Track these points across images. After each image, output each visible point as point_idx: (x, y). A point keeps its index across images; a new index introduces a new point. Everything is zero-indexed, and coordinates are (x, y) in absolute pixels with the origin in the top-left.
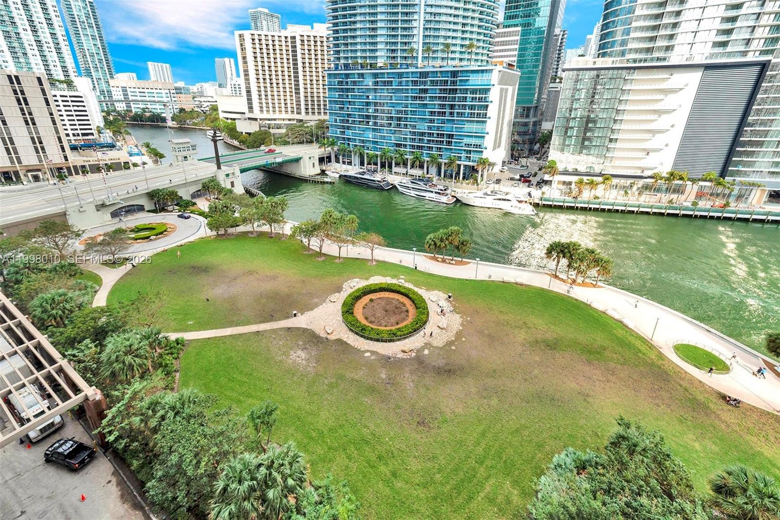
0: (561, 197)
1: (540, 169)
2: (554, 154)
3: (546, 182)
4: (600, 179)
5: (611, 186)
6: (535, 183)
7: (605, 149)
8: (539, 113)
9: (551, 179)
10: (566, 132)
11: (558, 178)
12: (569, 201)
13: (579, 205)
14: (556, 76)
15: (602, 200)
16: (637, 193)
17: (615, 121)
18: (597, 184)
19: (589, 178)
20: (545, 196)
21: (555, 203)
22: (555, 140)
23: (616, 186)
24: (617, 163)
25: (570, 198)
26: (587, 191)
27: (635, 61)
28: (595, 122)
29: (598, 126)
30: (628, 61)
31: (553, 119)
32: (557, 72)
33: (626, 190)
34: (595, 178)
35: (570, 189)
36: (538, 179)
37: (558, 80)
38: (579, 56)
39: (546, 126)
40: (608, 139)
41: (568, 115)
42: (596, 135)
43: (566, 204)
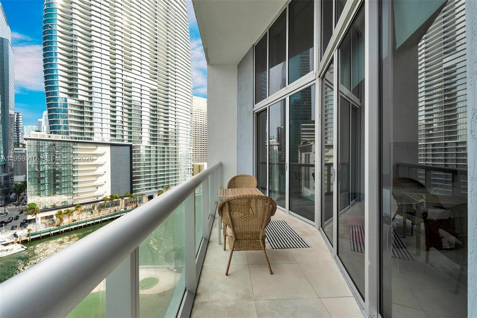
0: (46, 229)
1: (21, 213)
2: (32, 199)
3: (30, 221)
4: (73, 208)
5: (82, 211)
6: (19, 225)
7: (72, 189)
8: (9, 169)
9: (34, 217)
10: (39, 182)
11: (39, 216)
12: (54, 229)
13: (63, 230)
14: (18, 142)
15: (78, 221)
16: (97, 211)
17: (74, 172)
18: (72, 212)
19: (65, 209)
20: (31, 232)
21: (42, 235)
22: (30, 188)
23: (85, 210)
24: (82, 196)
25: (55, 227)
26: (66, 218)
27: (76, 138)
28: (60, 173)
29: (63, 175)
30: (71, 138)
31: (24, 172)
32: (18, 140)
33: (91, 211)
34: (70, 209)
35: (53, 220)
36: (21, 220)
37: (21, 146)
38: (36, 131)
39: (18, 179)
40: (71, 183)
41: (37, 170)
42: (63, 181)
43: (52, 232)
